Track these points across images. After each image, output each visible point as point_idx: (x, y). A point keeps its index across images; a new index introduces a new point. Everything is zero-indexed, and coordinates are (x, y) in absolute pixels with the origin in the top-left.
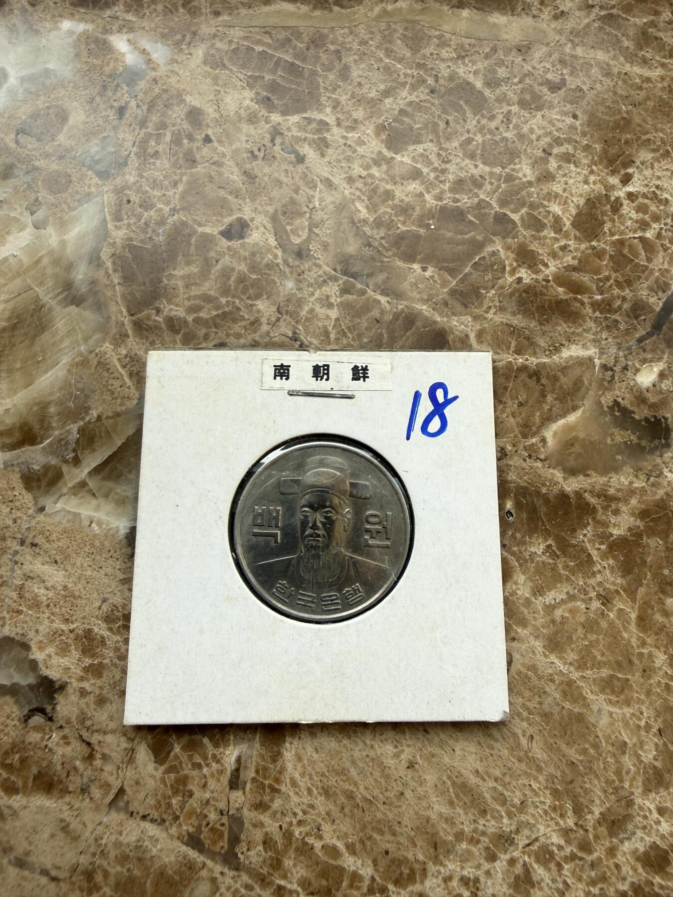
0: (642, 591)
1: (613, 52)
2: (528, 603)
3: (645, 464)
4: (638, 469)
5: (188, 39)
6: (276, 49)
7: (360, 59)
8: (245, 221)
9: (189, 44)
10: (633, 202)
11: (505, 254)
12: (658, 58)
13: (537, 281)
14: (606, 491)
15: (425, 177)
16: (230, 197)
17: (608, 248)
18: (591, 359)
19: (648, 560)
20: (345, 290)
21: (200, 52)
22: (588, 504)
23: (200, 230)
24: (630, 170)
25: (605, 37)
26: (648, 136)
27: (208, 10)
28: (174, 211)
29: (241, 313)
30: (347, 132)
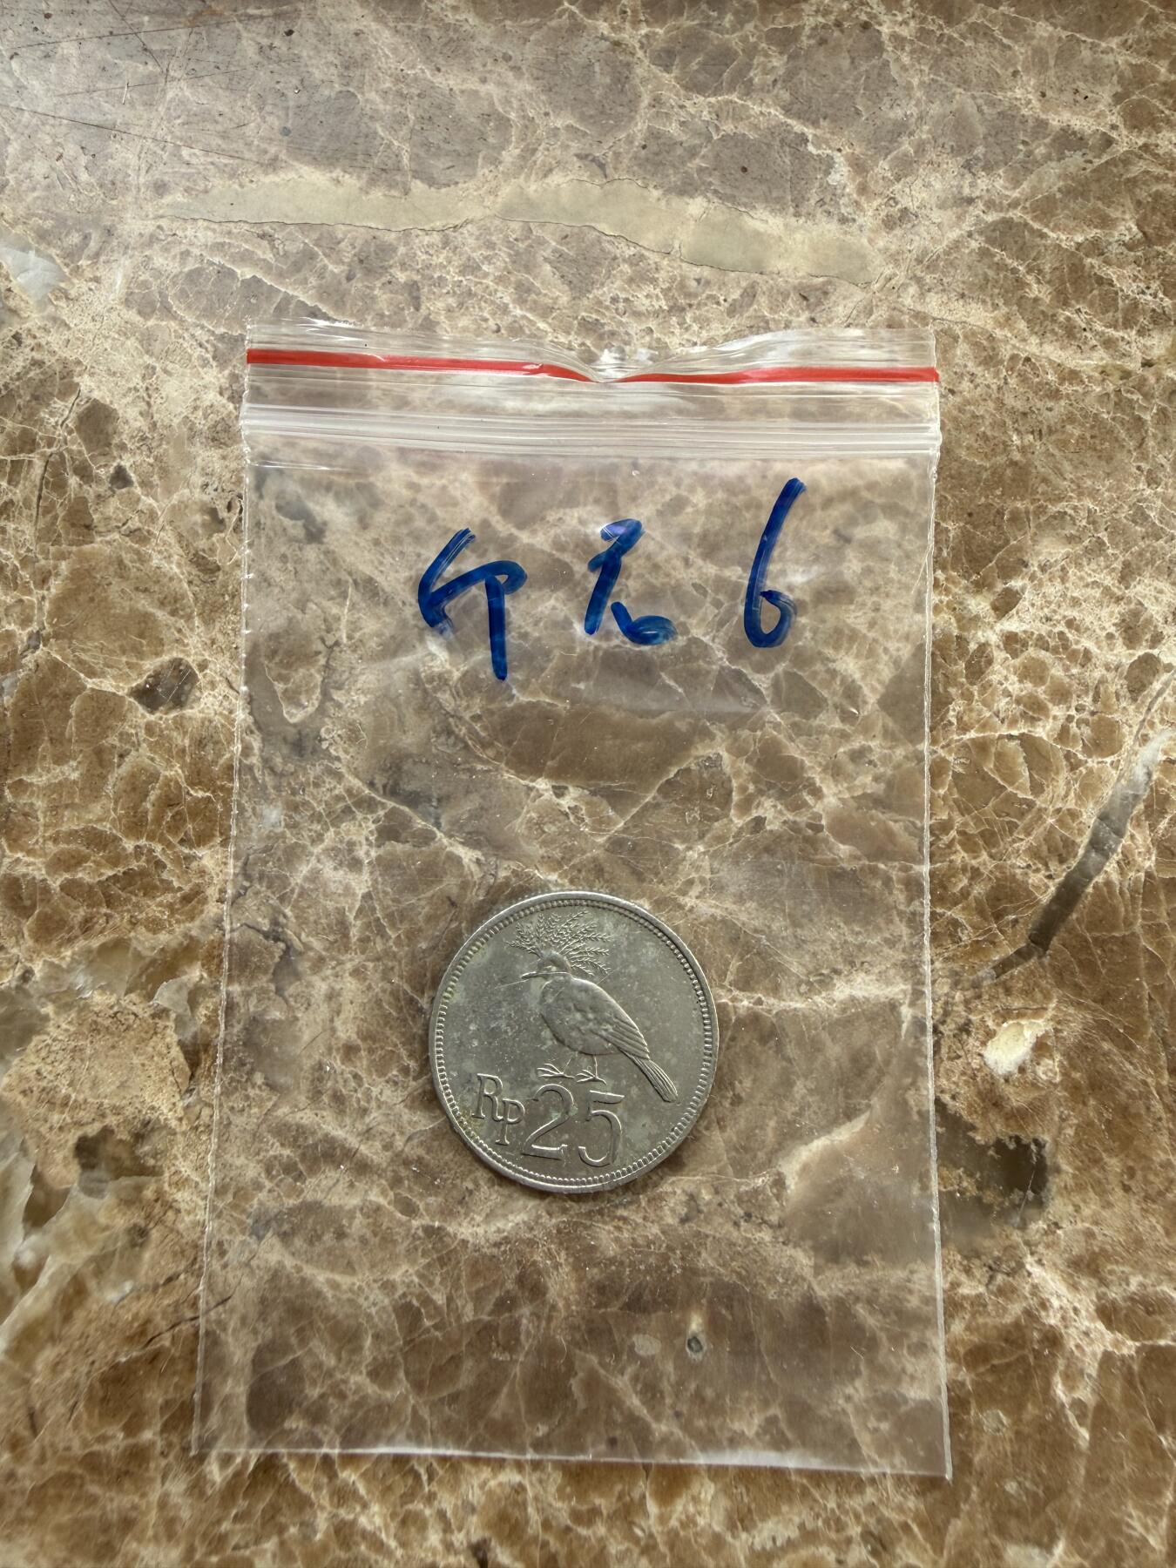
0: (957, 1526)
1: (1004, 310)
2: (717, 1543)
3: (987, 1243)
4: (970, 1254)
5: (93, 245)
6: (281, 275)
7: (461, 305)
8: (188, 667)
9: (97, 255)
10: (1015, 654)
11: (733, 764)
12: (1098, 327)
13: (794, 827)
14: (901, 1301)
15: (577, 584)
16: (161, 615)
17: (951, 758)
18: (893, 1006)
19: (977, 1459)
20: (389, 832)
21: (117, 277)
22: (860, 1328)
23: (90, 683)
24: (1016, 584)
25: (991, 273)
26: (1060, 507)
27: (142, 180)
28: (37, 639)
29: (165, 876)
30: (418, 473)
